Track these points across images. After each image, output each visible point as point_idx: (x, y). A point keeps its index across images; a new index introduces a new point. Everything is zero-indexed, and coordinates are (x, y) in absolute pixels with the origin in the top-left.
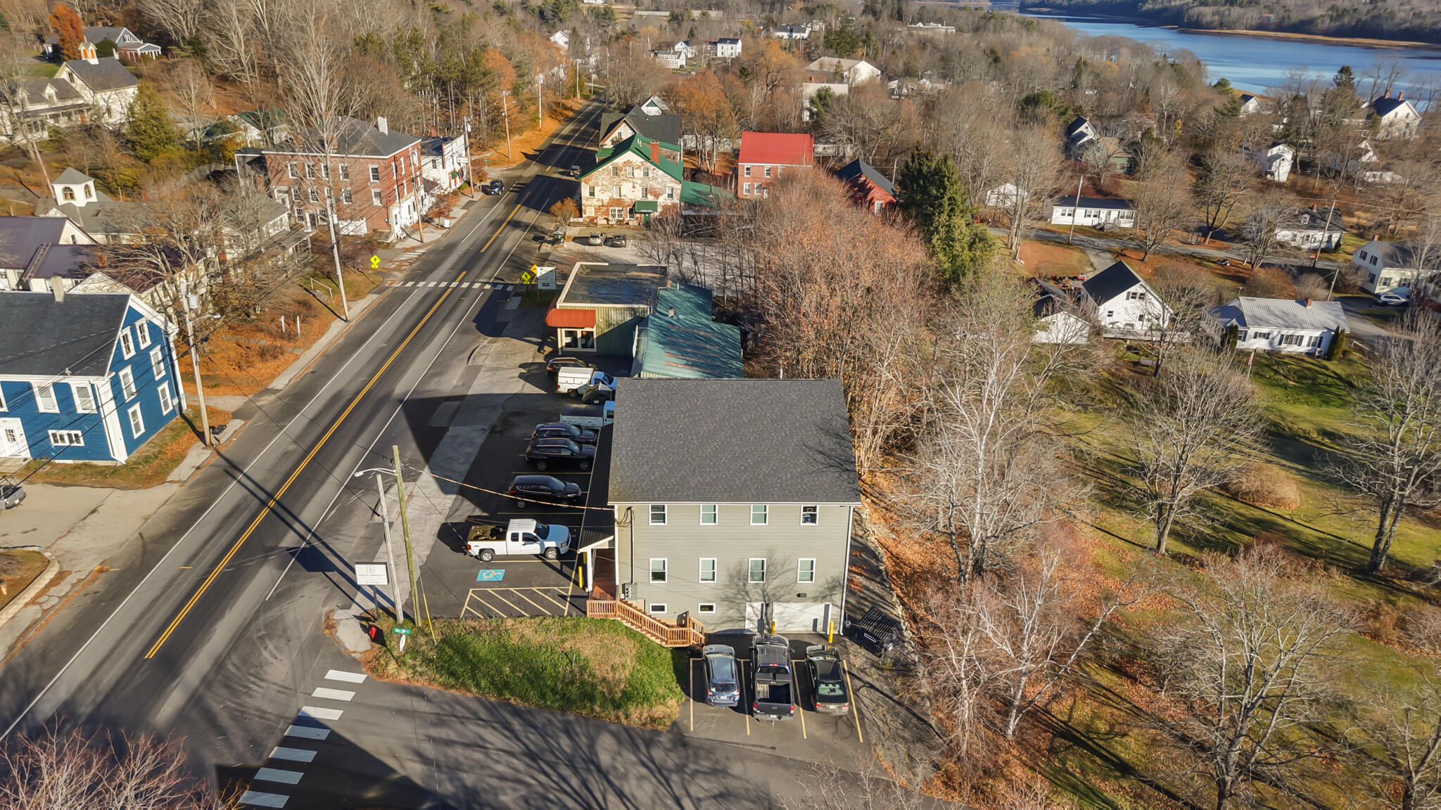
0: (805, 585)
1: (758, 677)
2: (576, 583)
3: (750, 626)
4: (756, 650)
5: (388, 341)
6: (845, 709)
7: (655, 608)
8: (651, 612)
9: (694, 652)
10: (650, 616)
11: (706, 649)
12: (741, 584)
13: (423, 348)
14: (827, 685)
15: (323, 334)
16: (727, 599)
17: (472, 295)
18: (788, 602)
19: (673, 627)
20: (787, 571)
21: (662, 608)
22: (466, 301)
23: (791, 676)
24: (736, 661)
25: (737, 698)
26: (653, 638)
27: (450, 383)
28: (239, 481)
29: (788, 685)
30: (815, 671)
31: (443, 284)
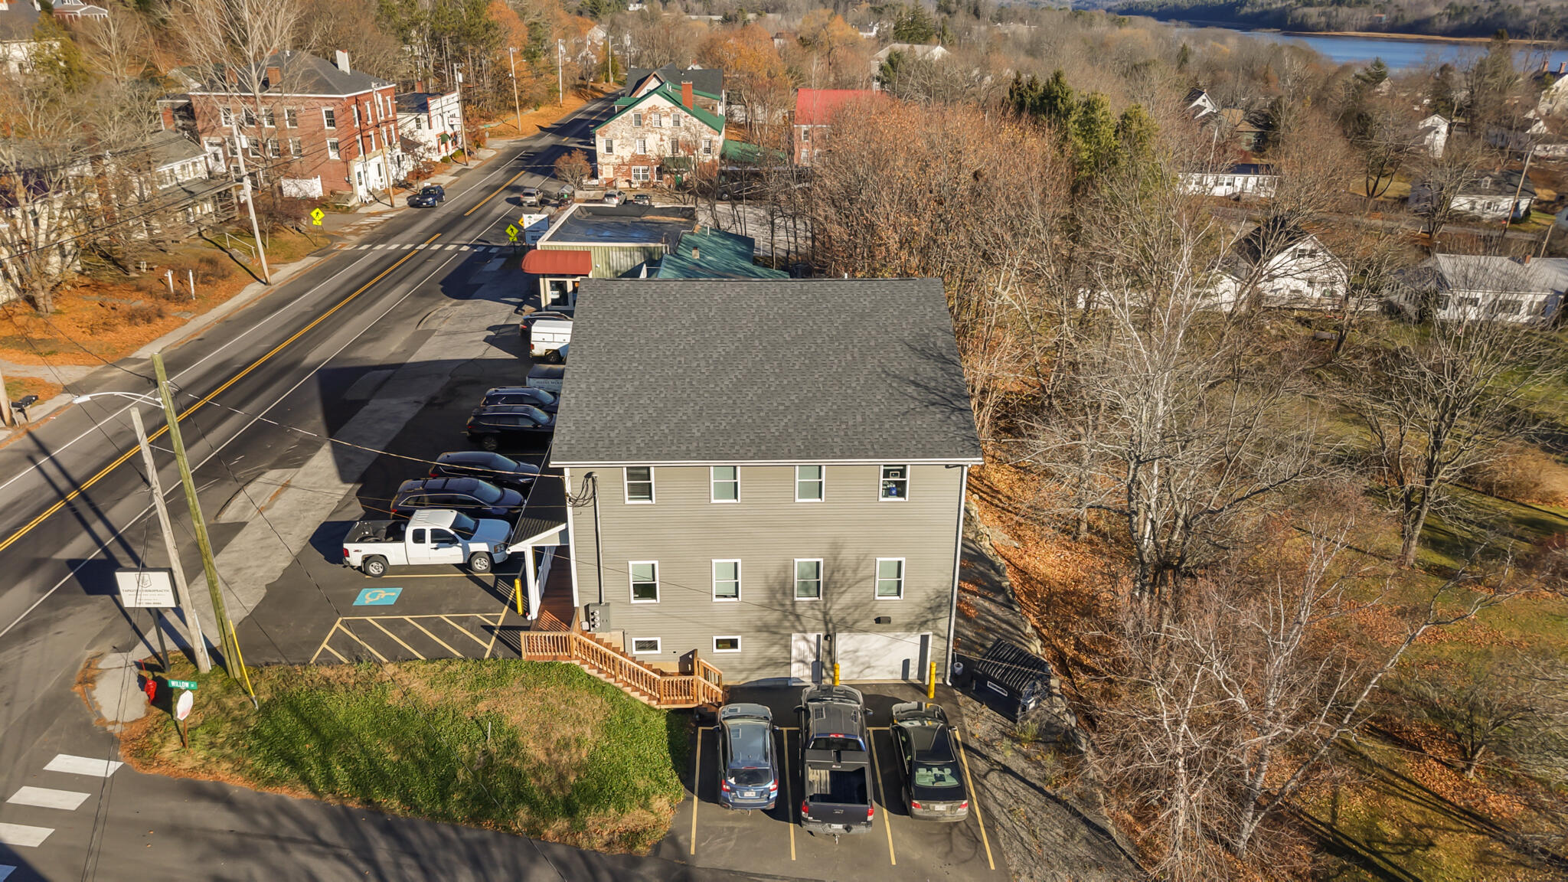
0: (890, 604)
1: (811, 756)
2: (513, 606)
3: (800, 672)
4: (807, 711)
5: (314, 306)
6: (962, 812)
7: (642, 646)
8: (635, 652)
9: (704, 716)
10: (633, 659)
11: (724, 711)
12: (788, 602)
13: (359, 312)
14: (929, 769)
15: (229, 298)
16: (765, 628)
17: (443, 256)
18: (865, 631)
19: (672, 675)
20: (862, 580)
21: (653, 645)
22: (433, 263)
23: (866, 754)
24: (773, 731)
25: (774, 795)
26: (636, 695)
27: (388, 350)
28: (39, 468)
29: (861, 771)
30: (907, 744)
31: (408, 247)
